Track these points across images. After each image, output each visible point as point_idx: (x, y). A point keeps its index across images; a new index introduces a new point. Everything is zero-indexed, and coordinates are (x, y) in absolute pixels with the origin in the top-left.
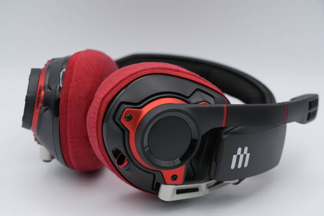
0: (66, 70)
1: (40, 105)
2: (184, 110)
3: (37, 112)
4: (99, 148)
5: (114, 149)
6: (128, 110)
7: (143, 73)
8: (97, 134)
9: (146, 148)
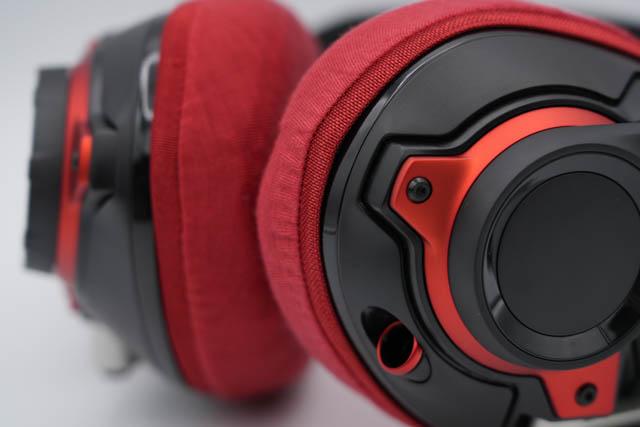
0: (163, 56)
1: (83, 185)
2: (614, 145)
3: (71, 210)
4: (308, 313)
5: (368, 311)
6: (414, 163)
7: (449, 29)
8: (302, 264)
9: (495, 304)
